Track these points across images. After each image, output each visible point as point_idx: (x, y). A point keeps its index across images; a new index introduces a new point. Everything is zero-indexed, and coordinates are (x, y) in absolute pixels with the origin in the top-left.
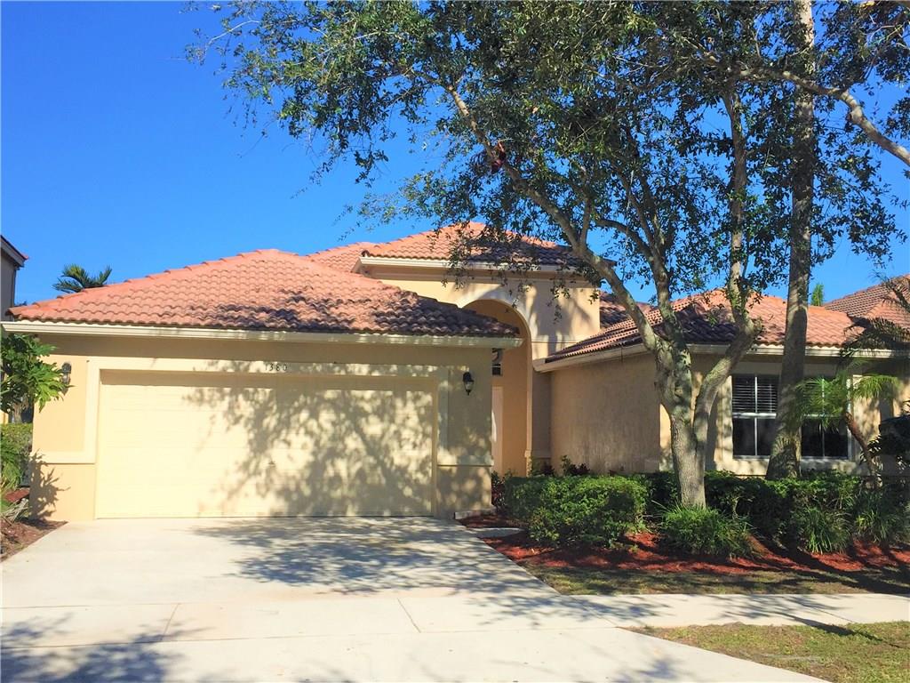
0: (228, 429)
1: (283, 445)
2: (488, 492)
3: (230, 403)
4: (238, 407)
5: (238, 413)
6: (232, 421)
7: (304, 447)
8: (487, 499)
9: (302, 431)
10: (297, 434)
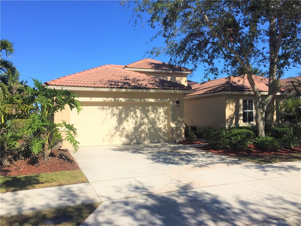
0: (111, 117)
1: (126, 122)
2: (183, 134)
3: (111, 110)
4: (114, 111)
5: (114, 112)
6: (112, 115)
7: (132, 122)
8: (183, 136)
9: (132, 118)
10: (130, 118)
